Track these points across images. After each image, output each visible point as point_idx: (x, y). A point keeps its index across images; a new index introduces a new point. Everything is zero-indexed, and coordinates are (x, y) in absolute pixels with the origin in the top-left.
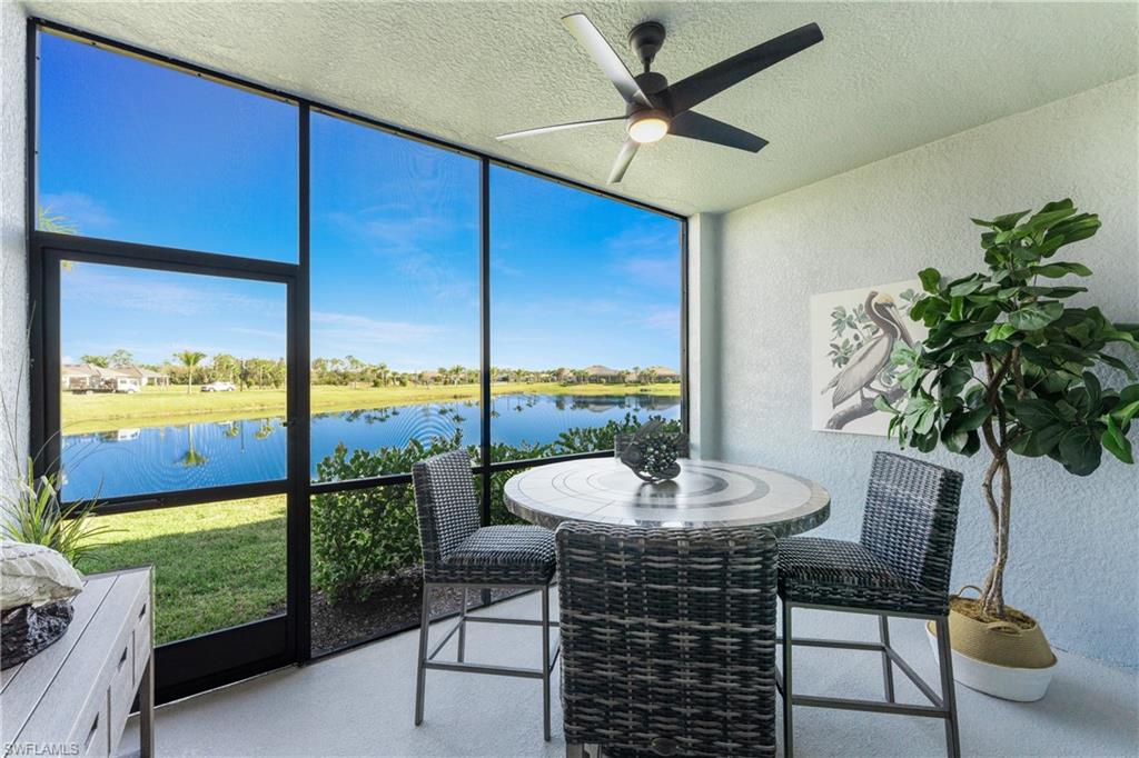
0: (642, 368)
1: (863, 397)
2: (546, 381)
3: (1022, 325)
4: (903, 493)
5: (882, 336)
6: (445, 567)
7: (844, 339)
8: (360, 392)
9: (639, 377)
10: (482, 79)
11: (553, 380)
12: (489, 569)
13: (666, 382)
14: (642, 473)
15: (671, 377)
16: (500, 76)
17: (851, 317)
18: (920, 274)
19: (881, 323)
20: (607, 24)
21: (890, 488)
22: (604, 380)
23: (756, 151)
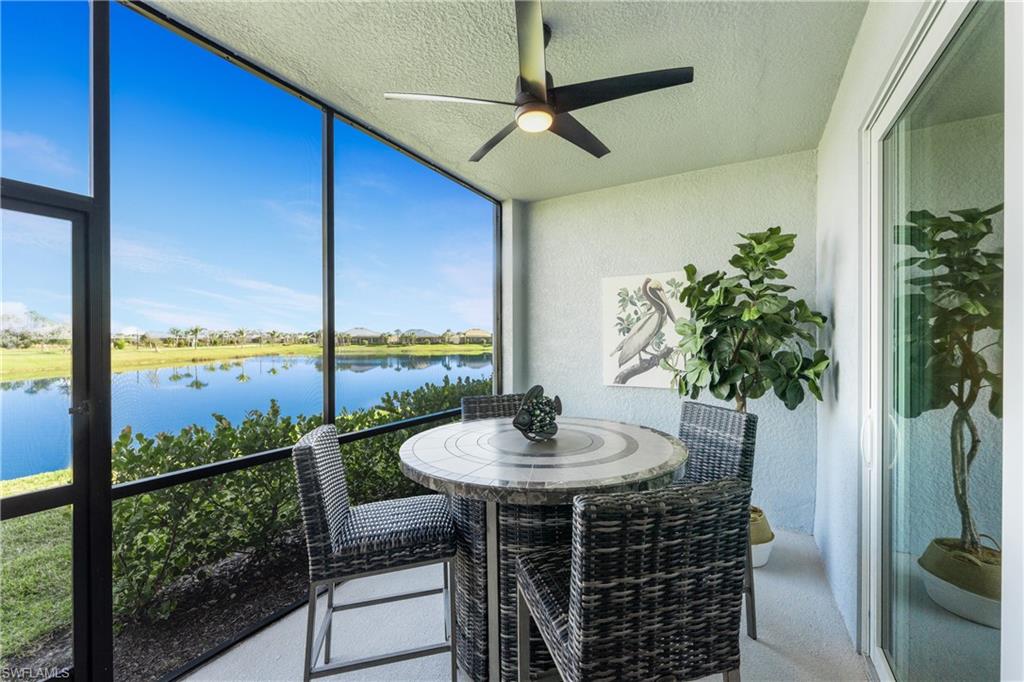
0: (404, 330)
1: (641, 359)
2: (304, 342)
3: (765, 310)
4: (712, 433)
5: (654, 313)
6: (339, 560)
7: (627, 313)
8: (51, 356)
9: (401, 338)
10: (358, 27)
11: (312, 342)
12: (391, 551)
13: (425, 343)
14: (530, 435)
15: (430, 339)
16: (380, 29)
17: (632, 297)
18: (685, 268)
19: (653, 303)
20: (505, 12)
21: (700, 429)
22: (367, 342)
23: (599, 157)
